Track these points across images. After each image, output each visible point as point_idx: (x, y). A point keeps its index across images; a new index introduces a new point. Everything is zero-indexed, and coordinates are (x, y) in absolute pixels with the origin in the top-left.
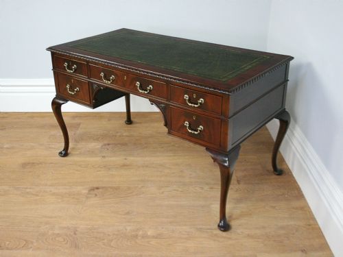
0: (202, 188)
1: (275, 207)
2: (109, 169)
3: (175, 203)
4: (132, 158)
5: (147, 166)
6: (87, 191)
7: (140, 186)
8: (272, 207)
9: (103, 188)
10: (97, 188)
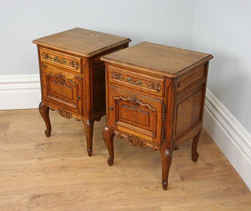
0: (148, 188)
1: (224, 204)
2: (48, 173)
3: (123, 207)
4: (70, 159)
5: (87, 167)
6: (27, 201)
7: (83, 191)
8: (221, 204)
9: (44, 195)
10: (39, 196)
